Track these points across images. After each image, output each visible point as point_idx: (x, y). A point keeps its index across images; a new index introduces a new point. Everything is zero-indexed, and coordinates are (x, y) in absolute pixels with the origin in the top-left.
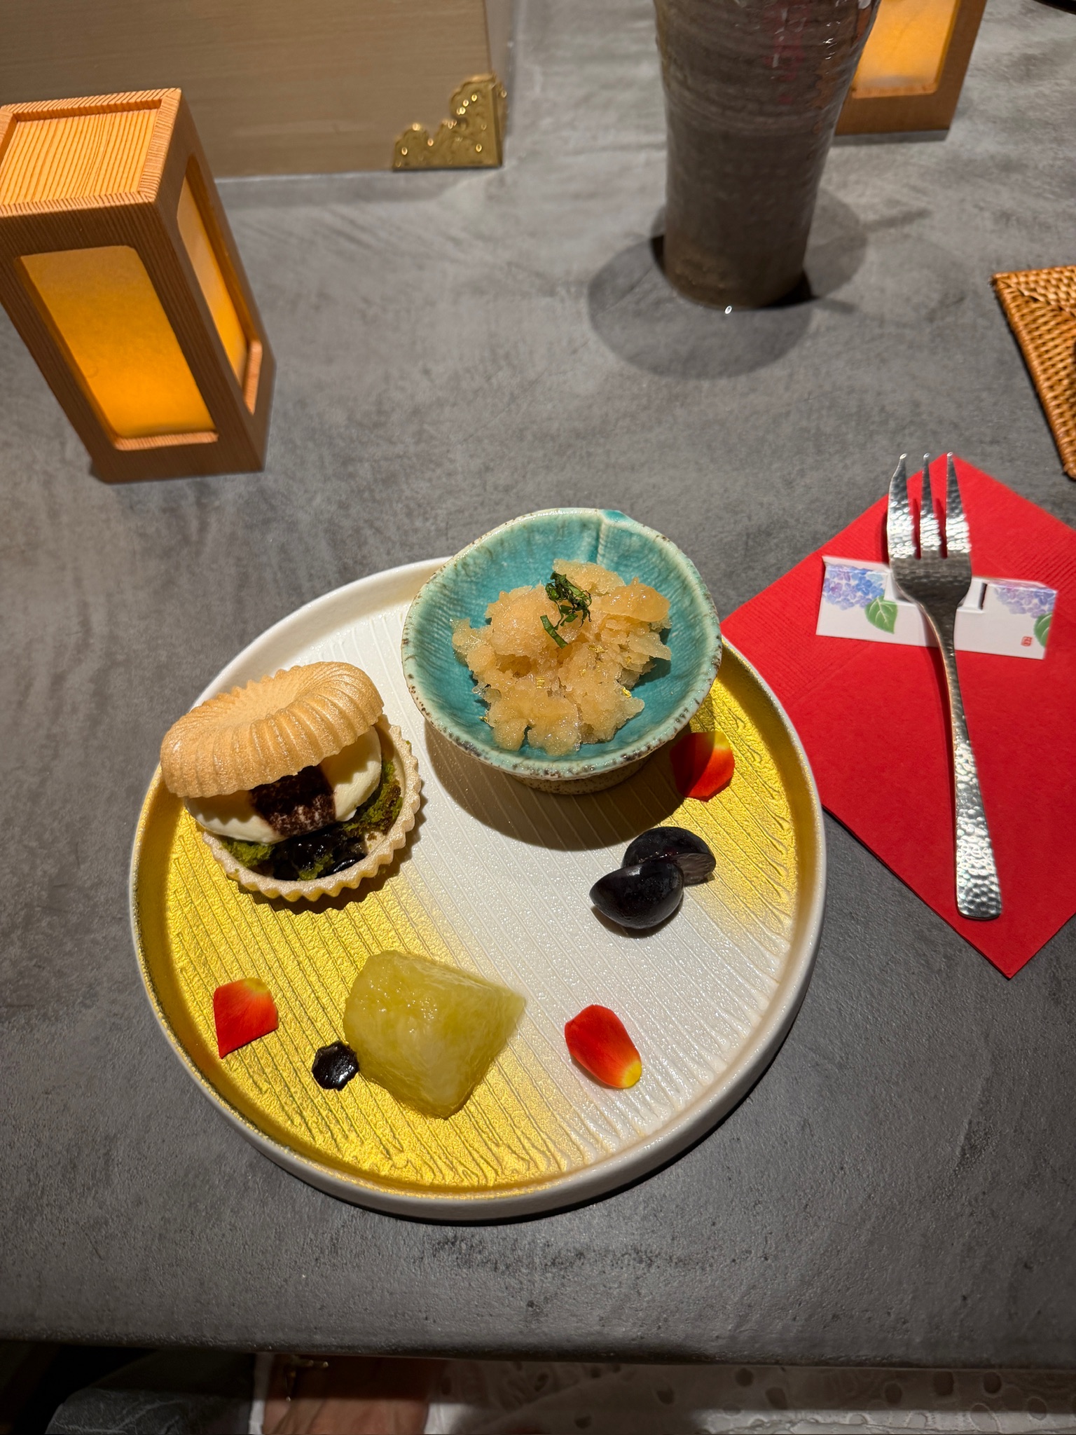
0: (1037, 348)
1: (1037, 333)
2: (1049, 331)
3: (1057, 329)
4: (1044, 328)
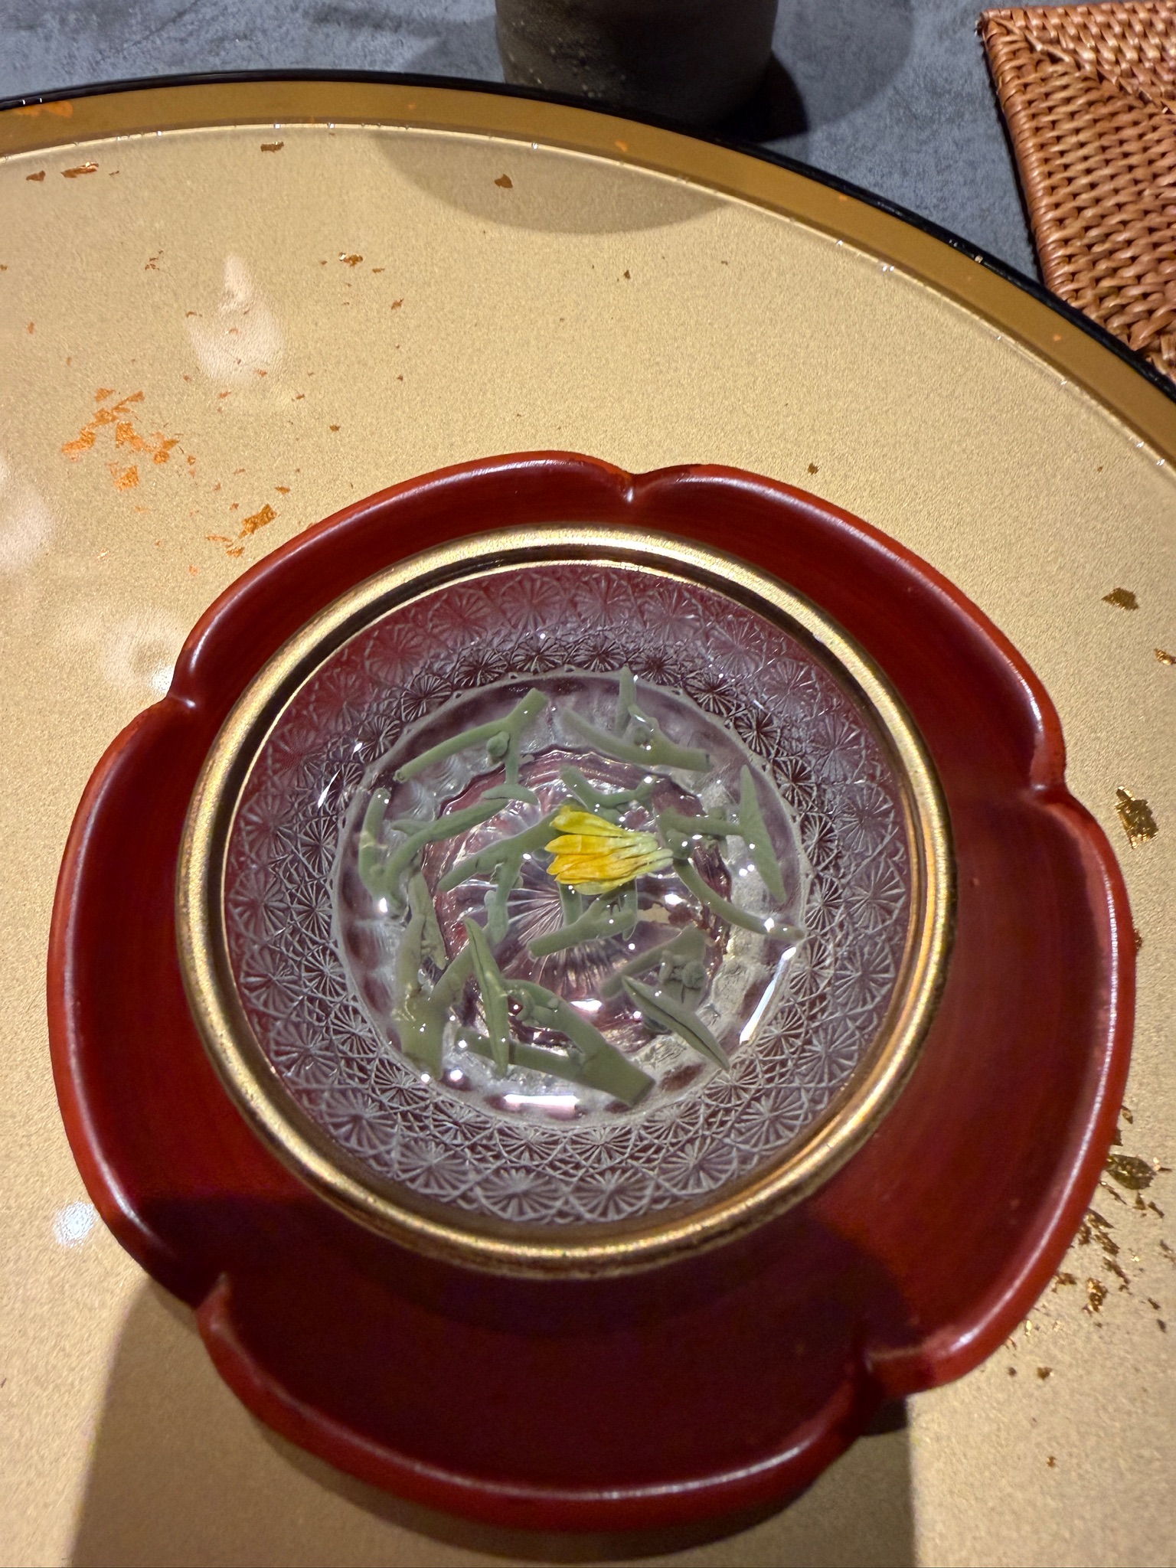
0: (1042, 147)
1: (1046, 119)
2: (1072, 115)
3: (1087, 112)
4: (1064, 110)
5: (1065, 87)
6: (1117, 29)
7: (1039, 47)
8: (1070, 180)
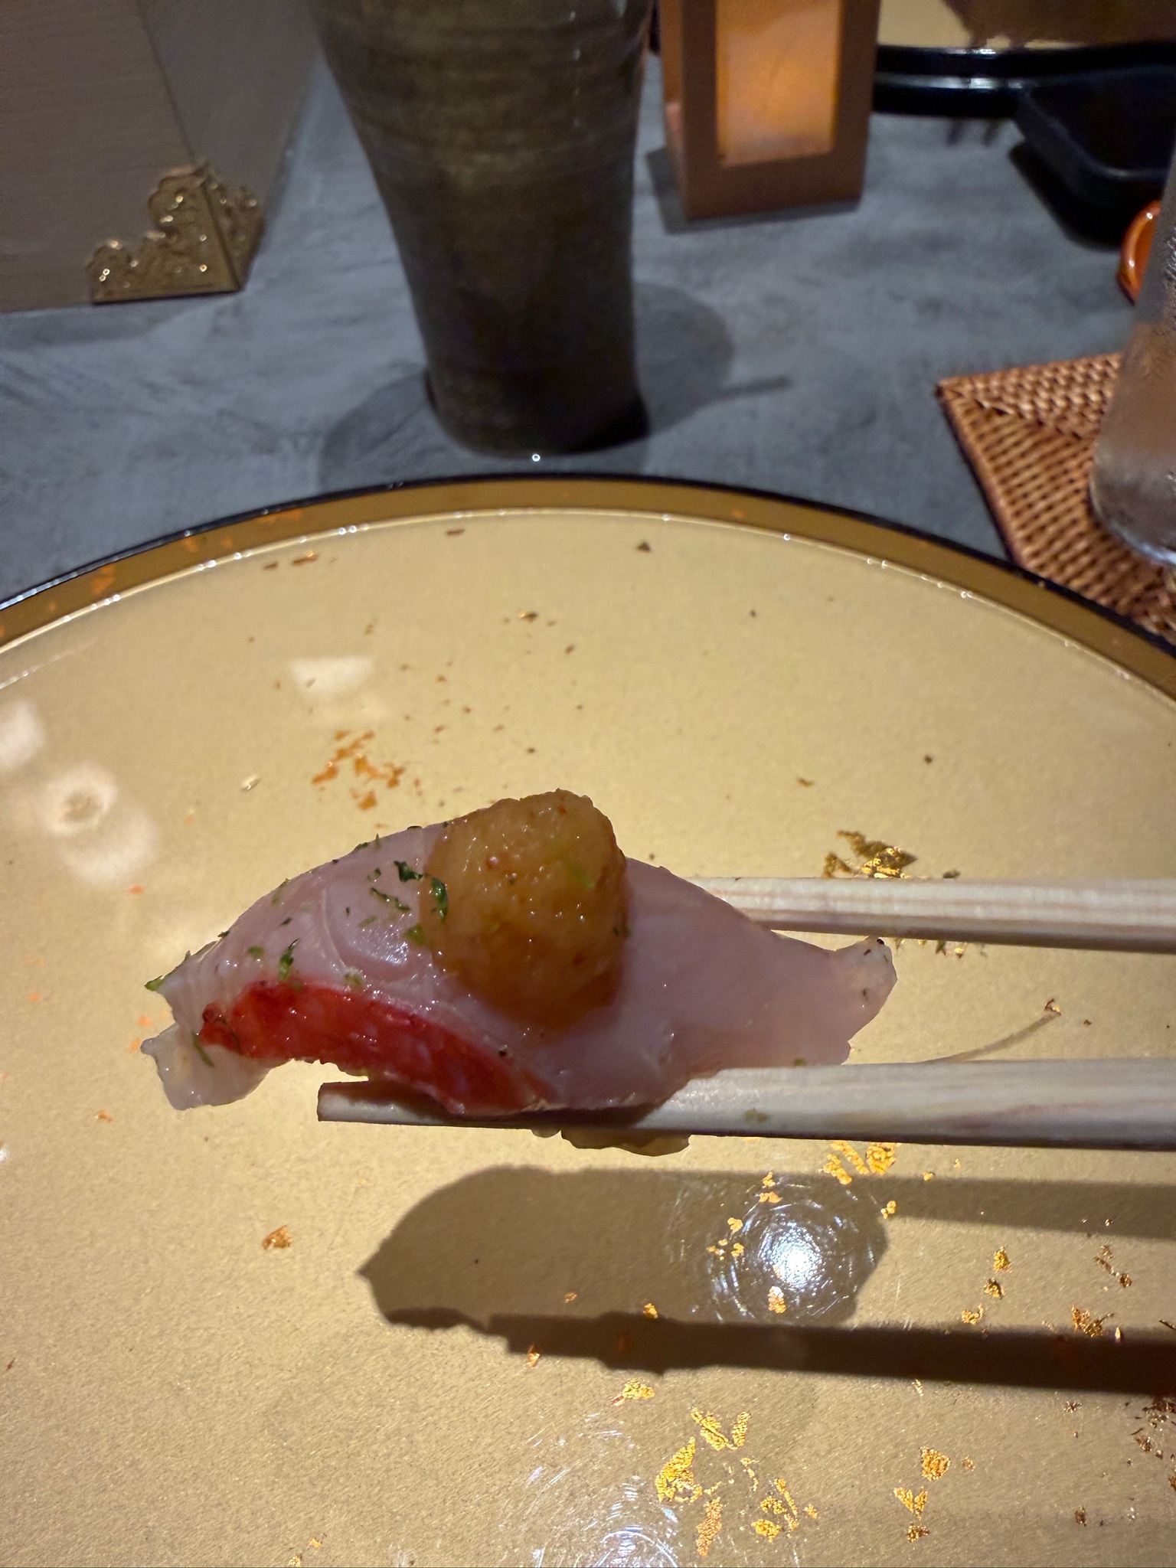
1: (1003, 460)
3: (1034, 452)
4: (1015, 452)
5: (1012, 434)
6: (1046, 384)
7: (987, 404)
8: (1030, 506)
